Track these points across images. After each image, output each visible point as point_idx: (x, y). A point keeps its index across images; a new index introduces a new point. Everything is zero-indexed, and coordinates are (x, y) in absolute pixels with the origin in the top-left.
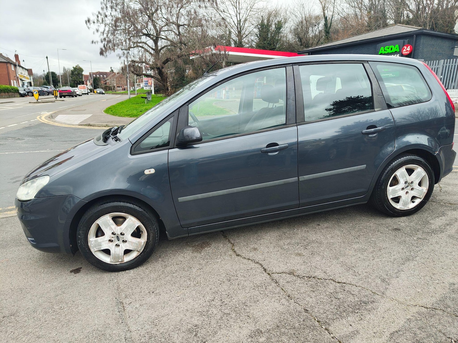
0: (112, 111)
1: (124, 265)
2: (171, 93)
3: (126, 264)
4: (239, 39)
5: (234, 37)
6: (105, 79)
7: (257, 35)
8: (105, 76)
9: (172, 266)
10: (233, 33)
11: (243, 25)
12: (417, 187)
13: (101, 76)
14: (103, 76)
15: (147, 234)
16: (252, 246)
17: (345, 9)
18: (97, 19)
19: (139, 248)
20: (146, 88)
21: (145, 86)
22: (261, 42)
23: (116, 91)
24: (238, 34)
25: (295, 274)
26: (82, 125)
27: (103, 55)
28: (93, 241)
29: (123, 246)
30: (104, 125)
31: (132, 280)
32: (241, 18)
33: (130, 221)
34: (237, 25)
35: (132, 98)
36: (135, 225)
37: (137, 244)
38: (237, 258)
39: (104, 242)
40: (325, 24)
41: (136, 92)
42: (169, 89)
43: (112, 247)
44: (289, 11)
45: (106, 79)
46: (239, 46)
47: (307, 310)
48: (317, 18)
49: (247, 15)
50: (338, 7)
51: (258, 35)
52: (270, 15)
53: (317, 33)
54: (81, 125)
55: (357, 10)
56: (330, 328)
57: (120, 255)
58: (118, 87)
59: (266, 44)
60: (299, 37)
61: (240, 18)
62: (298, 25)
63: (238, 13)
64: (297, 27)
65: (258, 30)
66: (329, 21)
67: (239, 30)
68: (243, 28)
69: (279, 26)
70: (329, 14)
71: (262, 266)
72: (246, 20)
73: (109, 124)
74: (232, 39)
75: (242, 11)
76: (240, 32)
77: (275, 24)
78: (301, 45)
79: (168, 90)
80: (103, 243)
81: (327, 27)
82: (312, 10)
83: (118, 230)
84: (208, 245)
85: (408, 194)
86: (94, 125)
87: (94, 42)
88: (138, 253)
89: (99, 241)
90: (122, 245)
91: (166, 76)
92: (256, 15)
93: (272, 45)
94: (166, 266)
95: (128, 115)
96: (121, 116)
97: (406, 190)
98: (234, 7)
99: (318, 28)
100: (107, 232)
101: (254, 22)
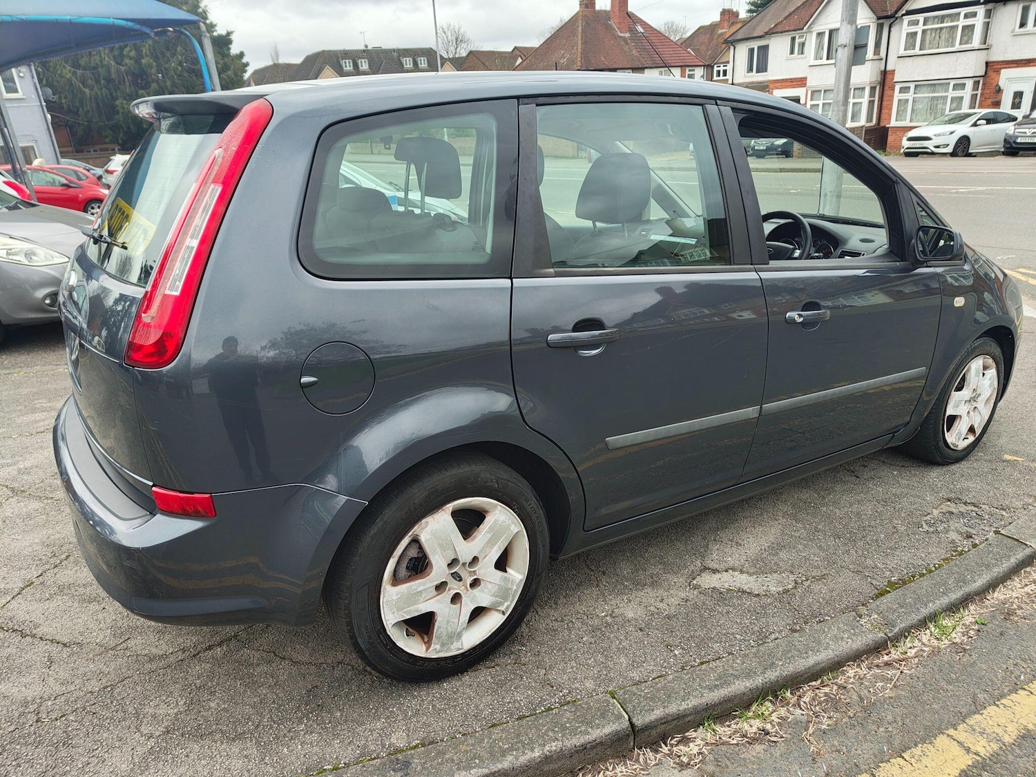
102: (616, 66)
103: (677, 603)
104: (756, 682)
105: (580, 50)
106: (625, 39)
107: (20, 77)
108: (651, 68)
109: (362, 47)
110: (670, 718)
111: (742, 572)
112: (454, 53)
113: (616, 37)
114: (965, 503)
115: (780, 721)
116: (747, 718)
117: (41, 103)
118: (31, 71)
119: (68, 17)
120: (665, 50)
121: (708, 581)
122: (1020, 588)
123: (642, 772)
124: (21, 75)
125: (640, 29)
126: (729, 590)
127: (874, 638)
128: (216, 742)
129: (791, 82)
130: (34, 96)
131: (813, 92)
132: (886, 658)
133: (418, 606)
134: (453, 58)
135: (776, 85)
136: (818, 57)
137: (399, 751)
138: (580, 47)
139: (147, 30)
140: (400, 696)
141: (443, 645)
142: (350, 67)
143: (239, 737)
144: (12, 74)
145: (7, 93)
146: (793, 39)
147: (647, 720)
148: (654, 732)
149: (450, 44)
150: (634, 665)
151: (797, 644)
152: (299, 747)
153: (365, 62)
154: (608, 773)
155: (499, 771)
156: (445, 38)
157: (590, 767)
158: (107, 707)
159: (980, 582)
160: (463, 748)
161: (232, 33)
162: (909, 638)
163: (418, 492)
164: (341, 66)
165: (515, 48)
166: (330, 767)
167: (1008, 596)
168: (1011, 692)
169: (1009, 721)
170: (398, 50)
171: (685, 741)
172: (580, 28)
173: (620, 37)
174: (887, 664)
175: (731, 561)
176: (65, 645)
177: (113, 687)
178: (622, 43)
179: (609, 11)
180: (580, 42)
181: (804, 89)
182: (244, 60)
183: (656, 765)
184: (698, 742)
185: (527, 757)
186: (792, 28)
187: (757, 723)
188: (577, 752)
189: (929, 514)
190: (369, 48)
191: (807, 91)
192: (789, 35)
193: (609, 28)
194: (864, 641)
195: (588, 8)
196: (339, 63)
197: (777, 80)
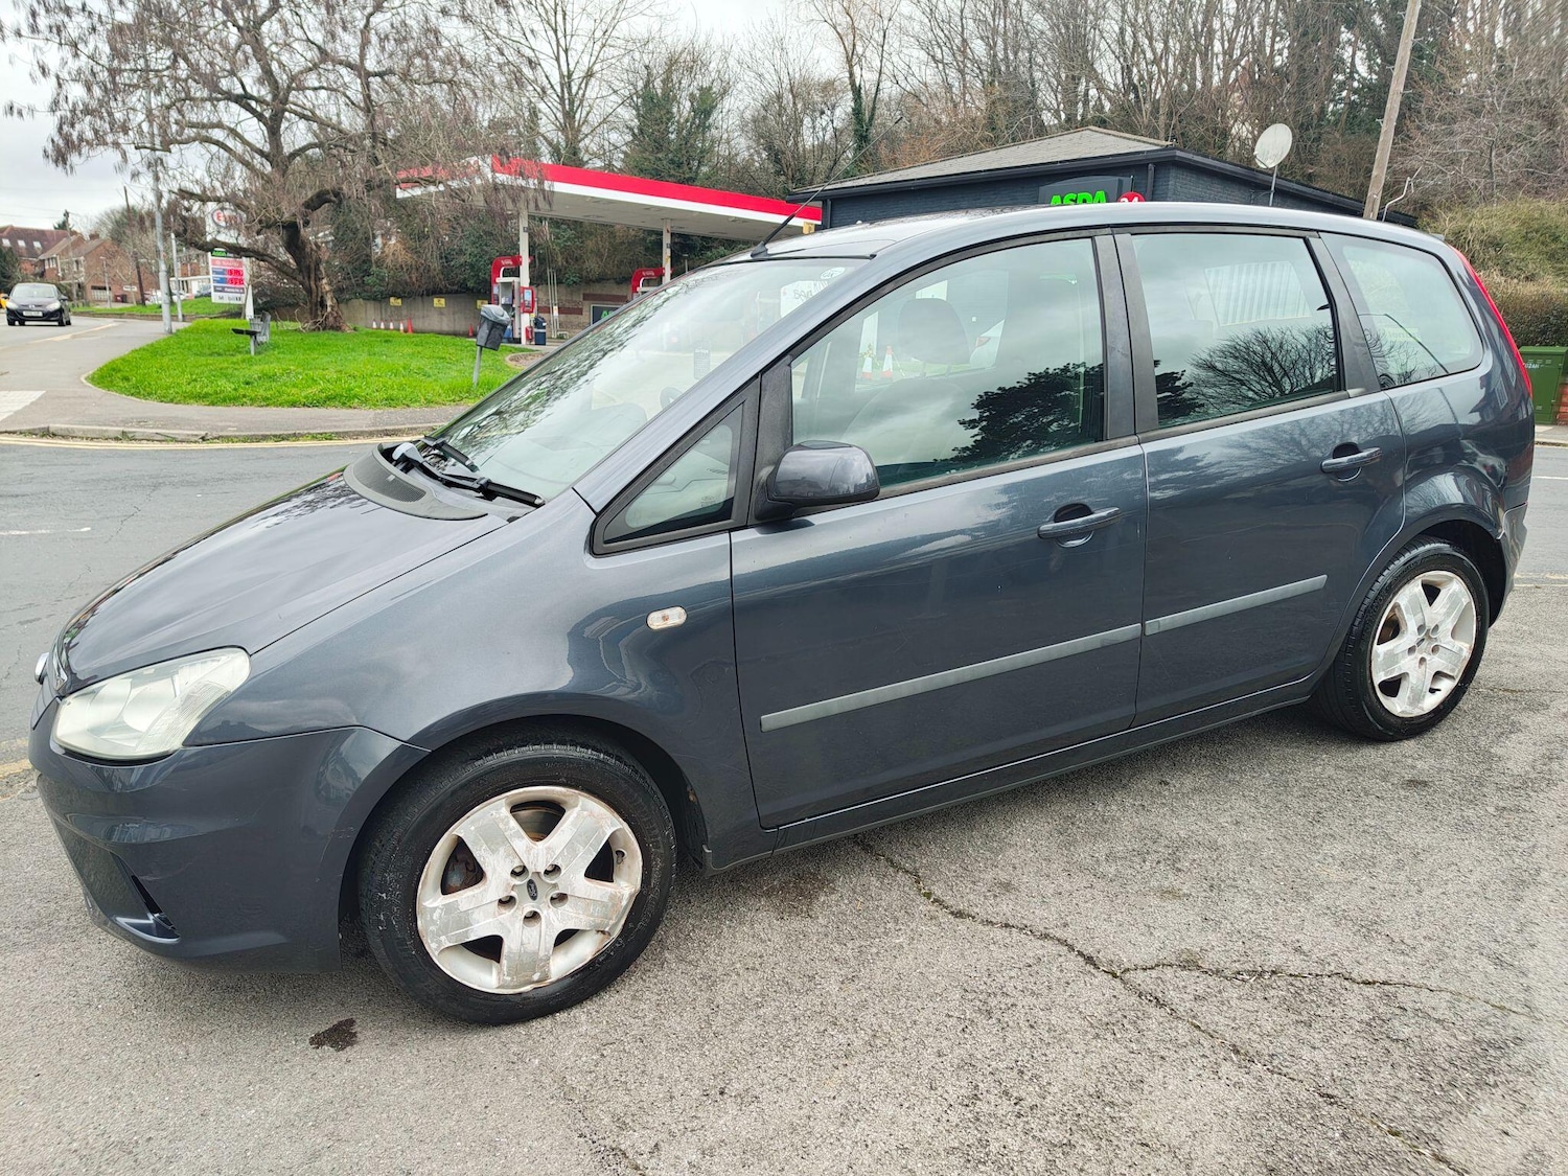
0: (127, 379)
1: (550, 990)
2: (335, 318)
3: (556, 987)
4: (567, 137)
5: (548, 126)
6: (36, 256)
7: (631, 129)
8: (37, 244)
9: (735, 977)
10: (544, 118)
11: (581, 92)
12: (1448, 643)
13: (21, 243)
14: (30, 246)
15: (641, 864)
16: (989, 876)
17: (915, 69)
18: (31, 21)
19: (611, 919)
20: (221, 298)
21: (215, 291)
22: (646, 155)
23: (88, 305)
24: (562, 121)
25: (1206, 966)
26: (14, 433)
27: (65, 162)
28: (438, 911)
29: (552, 916)
30: (112, 436)
31: (605, 1053)
32: (572, 67)
33: (585, 818)
34: (559, 90)
35: (178, 331)
36: (604, 832)
37: (604, 905)
38: (962, 926)
39: (477, 909)
40: (854, 110)
41: (179, 309)
42: (329, 303)
43: (511, 928)
44: (737, 56)
45: (41, 257)
46: (570, 164)
47: (1329, 1096)
48: (828, 87)
49: (593, 59)
50: (895, 59)
51: (636, 131)
52: (672, 62)
53: (827, 137)
54: (10, 433)
55: (953, 74)
56: (1448, 1153)
57: (542, 954)
58: (94, 288)
59: (665, 162)
60: (769, 148)
61: (568, 65)
62: (765, 108)
63: (562, 51)
64: (763, 112)
65: (634, 112)
66: (866, 101)
67: (567, 107)
68: (581, 102)
69: (705, 105)
70: (866, 78)
71: (1071, 948)
72: (589, 75)
73: (134, 430)
74: (543, 136)
75: (577, 44)
76: (569, 115)
77: (692, 97)
78: (778, 173)
79: (323, 305)
80: (476, 916)
81: (862, 120)
82: (809, 64)
83: (537, 855)
84: (825, 884)
85: (1423, 667)
86: (66, 433)
87: (15, 111)
88: (602, 941)
89: (463, 907)
90: (552, 914)
91: (314, 255)
92: (626, 60)
93: (686, 168)
94: (710, 982)
95: (201, 397)
96: (172, 401)
97: (1418, 655)
98: (547, 26)
99: (832, 121)
100: (494, 870)
101: (617, 85)
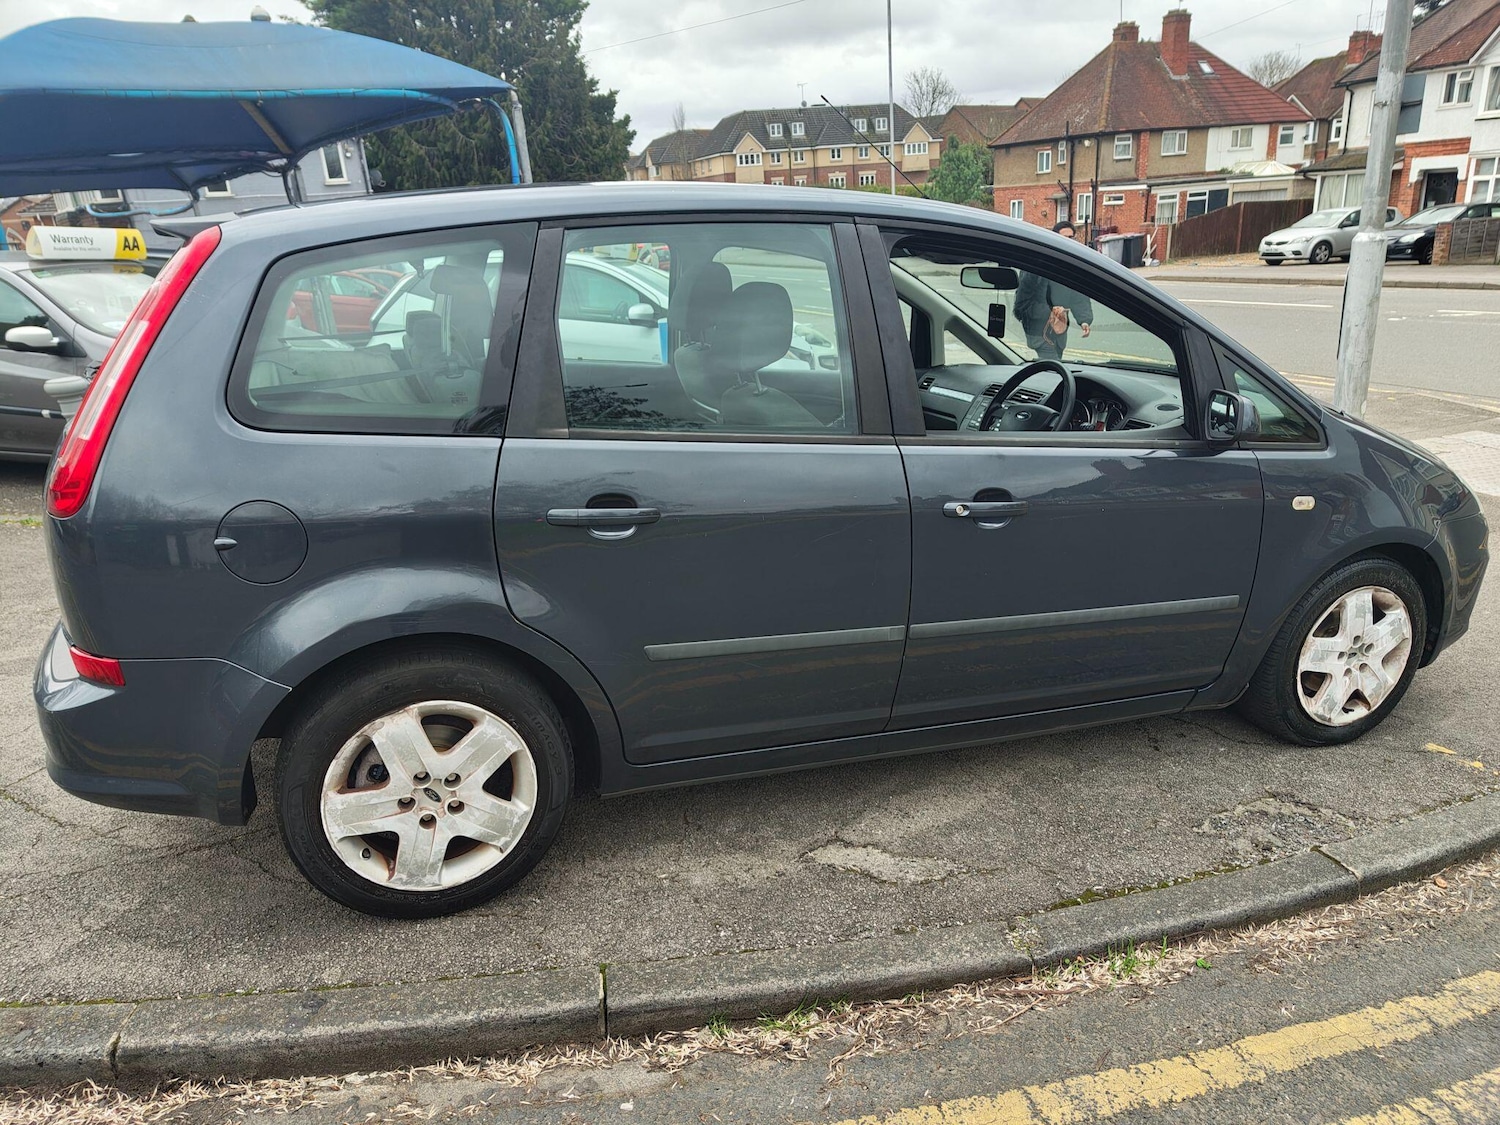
102: (1161, 125)
103: (766, 876)
104: (798, 984)
105: (1106, 102)
106: (1180, 85)
107: (347, 158)
108: (1220, 126)
109: (799, 106)
110: (659, 1007)
111: (884, 851)
112: (928, 110)
113: (1166, 81)
114: (1297, 804)
115: (817, 1038)
116: (776, 1028)
117: (368, 189)
118: (360, 150)
119: (351, 91)
120: (1245, 98)
121: (834, 856)
122: (1308, 930)
123: (604, 1065)
124: (348, 155)
125: (1206, 68)
126: (849, 870)
127: (1007, 957)
128: (147, 946)
129: (1444, 146)
130: (361, 181)
131: (1480, 162)
132: (1021, 987)
133: (372, 822)
134: (927, 117)
135: (1418, 150)
136: (1493, 106)
137: (326, 987)
138: (1106, 98)
139: (447, 102)
140: (362, 930)
141: (411, 875)
142: (779, 133)
143: (173, 945)
144: (337, 152)
145: (330, 177)
146: (1452, 78)
147: (625, 1003)
148: (635, 1021)
149: (925, 97)
150: (658, 938)
151: (891, 948)
152: (224, 965)
153: (800, 126)
154: (563, 1058)
155: (418, 1028)
156: (918, 89)
157: (541, 1047)
158: (64, 893)
159: (1228, 911)
160: (393, 996)
161: (616, 93)
162: (1070, 968)
163: (368, 686)
164: (766, 133)
165: (1021, 100)
166: (242, 991)
167: (1279, 937)
168: (1164, 1056)
169: (1127, 1090)
170: (849, 108)
171: (679, 1041)
172: (1110, 70)
173: (1174, 81)
174: (1019, 996)
175: (879, 834)
176: (61, 825)
177: (81, 874)
178: (1177, 90)
179: (1158, 43)
180: (1107, 90)
181: (1465, 157)
182: (630, 128)
183: (627, 1060)
184: (697, 1045)
185: (457, 1018)
186: (1451, 61)
187: (783, 1036)
188: (523, 1024)
189: (1226, 810)
190: (809, 106)
191: (1470, 159)
192: (1445, 71)
193: (1155, 69)
194: (988, 959)
195: (1126, 39)
196: (765, 128)
197: (1420, 143)
